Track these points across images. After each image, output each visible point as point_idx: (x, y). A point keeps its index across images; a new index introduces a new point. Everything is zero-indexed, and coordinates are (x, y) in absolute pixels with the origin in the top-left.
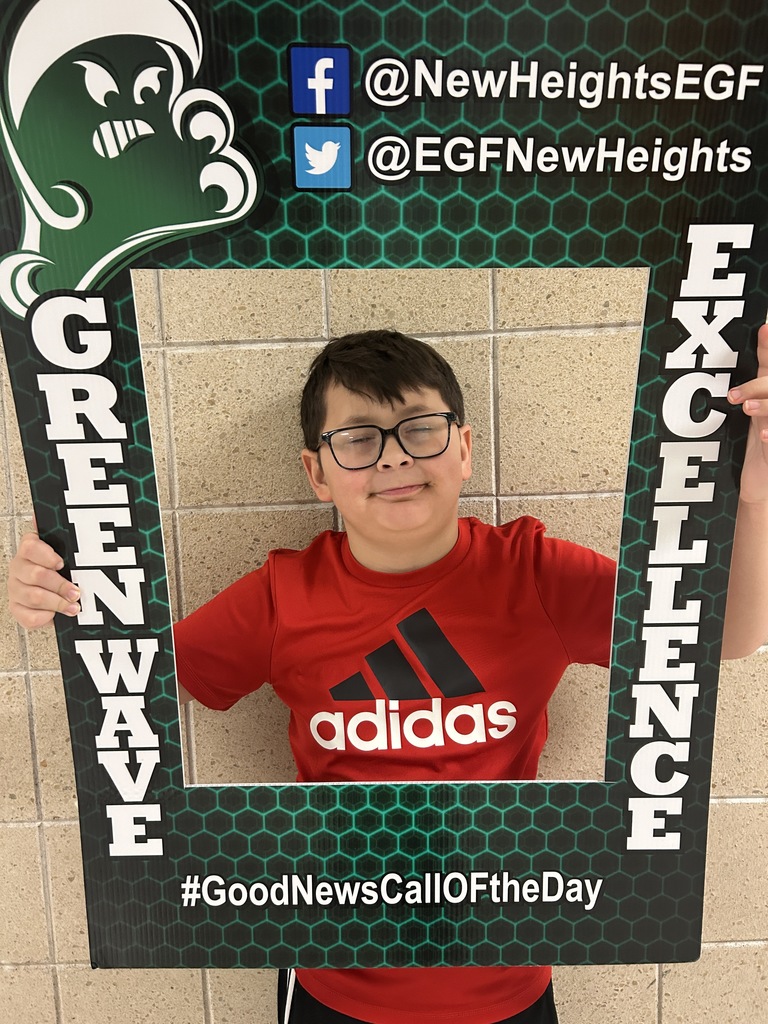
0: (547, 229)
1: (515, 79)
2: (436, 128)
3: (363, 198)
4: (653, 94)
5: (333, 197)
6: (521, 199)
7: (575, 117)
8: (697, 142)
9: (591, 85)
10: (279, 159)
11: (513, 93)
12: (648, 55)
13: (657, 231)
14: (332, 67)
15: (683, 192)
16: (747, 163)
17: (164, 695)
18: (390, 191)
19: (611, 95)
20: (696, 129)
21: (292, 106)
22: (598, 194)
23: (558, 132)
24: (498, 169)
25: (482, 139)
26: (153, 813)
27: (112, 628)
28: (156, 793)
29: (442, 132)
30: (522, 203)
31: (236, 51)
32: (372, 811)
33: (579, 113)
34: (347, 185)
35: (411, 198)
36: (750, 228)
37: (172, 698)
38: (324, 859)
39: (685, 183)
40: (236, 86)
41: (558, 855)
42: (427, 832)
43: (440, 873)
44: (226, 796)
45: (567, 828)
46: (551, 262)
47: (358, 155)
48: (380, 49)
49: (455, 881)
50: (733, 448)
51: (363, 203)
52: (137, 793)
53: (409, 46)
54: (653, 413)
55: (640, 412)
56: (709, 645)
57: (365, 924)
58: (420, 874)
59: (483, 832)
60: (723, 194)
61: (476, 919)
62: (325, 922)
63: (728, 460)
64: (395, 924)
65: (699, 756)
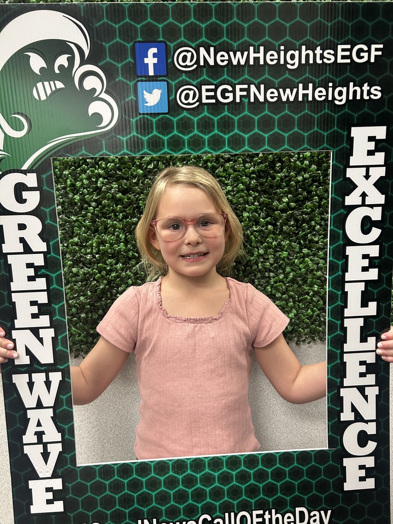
0: (274, 131)
1: (252, 55)
2: (212, 81)
3: (174, 117)
4: (325, 60)
5: (158, 118)
6: (259, 116)
7: (285, 74)
8: (351, 84)
9: (292, 57)
10: (130, 98)
11: (252, 62)
12: (322, 41)
13: (334, 131)
14: (157, 52)
15: (346, 110)
16: (379, 95)
17: (65, 407)
18: (189, 114)
19: (303, 62)
20: (350, 77)
21: (136, 72)
22: (300, 112)
23: (277, 81)
24: (246, 100)
25: (237, 86)
26: (57, 484)
27: (34, 366)
28: (60, 471)
29: (215, 83)
30: (260, 118)
31: (107, 46)
32: (191, 475)
33: (287, 71)
34: (167, 111)
35: (200, 117)
36: (384, 128)
37: (70, 409)
38: (163, 508)
39: (347, 105)
40: (107, 63)
41: (304, 497)
42: (225, 486)
43: (234, 512)
44: (102, 471)
45: (308, 479)
46: (278, 149)
47: (171, 96)
48: (181, 42)
49: (243, 517)
50: (386, 248)
51: (175, 120)
52: (48, 472)
53: (196, 40)
54: (340, 230)
55: (333, 230)
56: (382, 363)
58: (222, 514)
59: (259, 484)
60: (367, 111)
63: (384, 256)
65: (383, 430)
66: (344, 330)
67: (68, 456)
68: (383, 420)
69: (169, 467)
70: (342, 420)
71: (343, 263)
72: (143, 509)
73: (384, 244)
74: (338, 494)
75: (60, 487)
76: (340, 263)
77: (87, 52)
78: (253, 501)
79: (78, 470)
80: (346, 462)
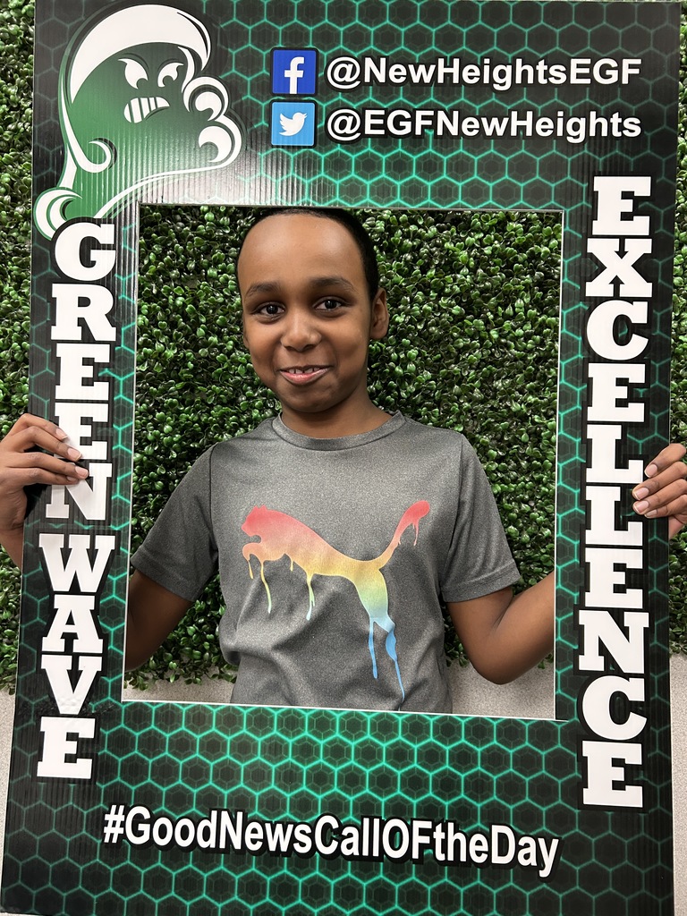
0: (473, 178)
1: (442, 70)
2: (381, 104)
3: (322, 152)
4: (552, 80)
5: (300, 152)
6: (450, 156)
7: (491, 96)
8: (593, 114)
9: (502, 75)
10: (260, 124)
11: (441, 80)
12: (545, 54)
13: (566, 181)
14: (303, 62)
15: (586, 151)
16: (638, 130)
17: (114, 596)
18: (345, 149)
19: (518, 80)
20: (591, 105)
21: (273, 89)
22: (514, 152)
23: (478, 107)
24: (431, 133)
25: (417, 112)
26: (86, 728)
27: (75, 522)
28: (93, 706)
29: (385, 107)
30: (452, 159)
31: (234, 53)
32: (310, 740)
33: (494, 94)
34: (312, 144)
35: (361, 153)
36: (648, 179)
37: (121, 600)
38: (257, 794)
39: (586, 145)
40: (232, 76)
41: (508, 805)
42: (367, 768)
43: (380, 818)
44: (162, 713)
45: (517, 773)
46: (478, 204)
47: (320, 123)
48: (339, 50)
49: (395, 830)
50: (657, 370)
51: (323, 156)
52: (74, 705)
53: (361, 48)
54: (578, 336)
55: (567, 335)
56: (655, 571)
57: (296, 878)
58: (358, 819)
59: (427, 772)
60: (620, 153)
61: (418, 881)
62: (252, 872)
63: (654, 382)
64: (329, 880)
65: (656, 695)
66: (587, 505)
67: (110, 681)
68: (656, 677)
69: (272, 720)
70: (581, 668)
71: (583, 390)
72: (222, 790)
73: (652, 362)
74: (573, 809)
75: (91, 736)
76: (579, 390)
77: (205, 61)
78: (415, 802)
79: (124, 707)
80: (588, 748)
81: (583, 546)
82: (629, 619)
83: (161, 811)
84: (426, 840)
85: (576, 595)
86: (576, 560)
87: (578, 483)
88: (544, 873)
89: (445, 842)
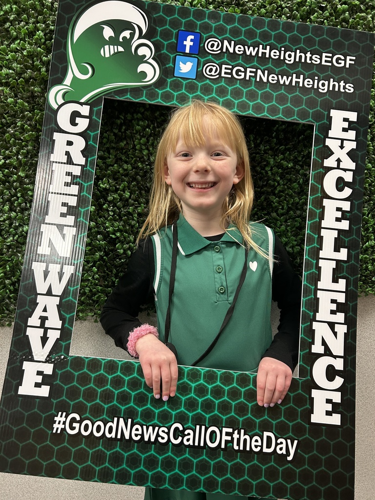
0: (272, 103)
1: (261, 51)
2: (230, 63)
4: (313, 62)
5: (188, 81)
6: (262, 91)
7: (284, 65)
8: (332, 80)
9: (290, 56)
10: (169, 65)
11: (260, 55)
12: (311, 49)
13: (317, 110)
14: (193, 38)
15: (327, 97)
16: (352, 90)
17: (70, 298)
18: (211, 82)
19: (297, 60)
20: (331, 75)
21: (177, 49)
22: (293, 93)
23: (277, 70)
24: (254, 79)
25: (248, 69)
29: (232, 64)
30: (262, 93)
31: (159, 29)
34: (194, 78)
35: (218, 85)
36: (356, 113)
37: (75, 301)
38: (140, 410)
39: (328, 94)
40: (158, 40)
41: (273, 422)
42: (200, 398)
43: (205, 426)
44: (91, 363)
47: (200, 68)
48: (211, 35)
49: (213, 432)
50: (356, 205)
51: (200, 84)
52: (42, 356)
53: (222, 35)
54: (319, 184)
55: (314, 184)
56: (351, 304)
57: (158, 456)
58: (194, 426)
59: (231, 402)
60: (344, 100)
61: (223, 460)
62: (134, 452)
63: (354, 211)
64: (176, 458)
65: (349, 368)
66: (319, 269)
67: (64, 344)
68: (349, 358)
70: (312, 352)
71: (320, 211)
72: (121, 407)
73: (354, 201)
74: (305, 425)
75: (50, 373)
76: (318, 211)
77: (144, 31)
78: (224, 418)
79: (70, 358)
80: (315, 393)
81: (316, 289)
82: (337, 328)
83: (86, 417)
84: (229, 438)
85: (312, 314)
86: (313, 296)
87: (315, 257)
88: (290, 458)
89: (239, 440)
